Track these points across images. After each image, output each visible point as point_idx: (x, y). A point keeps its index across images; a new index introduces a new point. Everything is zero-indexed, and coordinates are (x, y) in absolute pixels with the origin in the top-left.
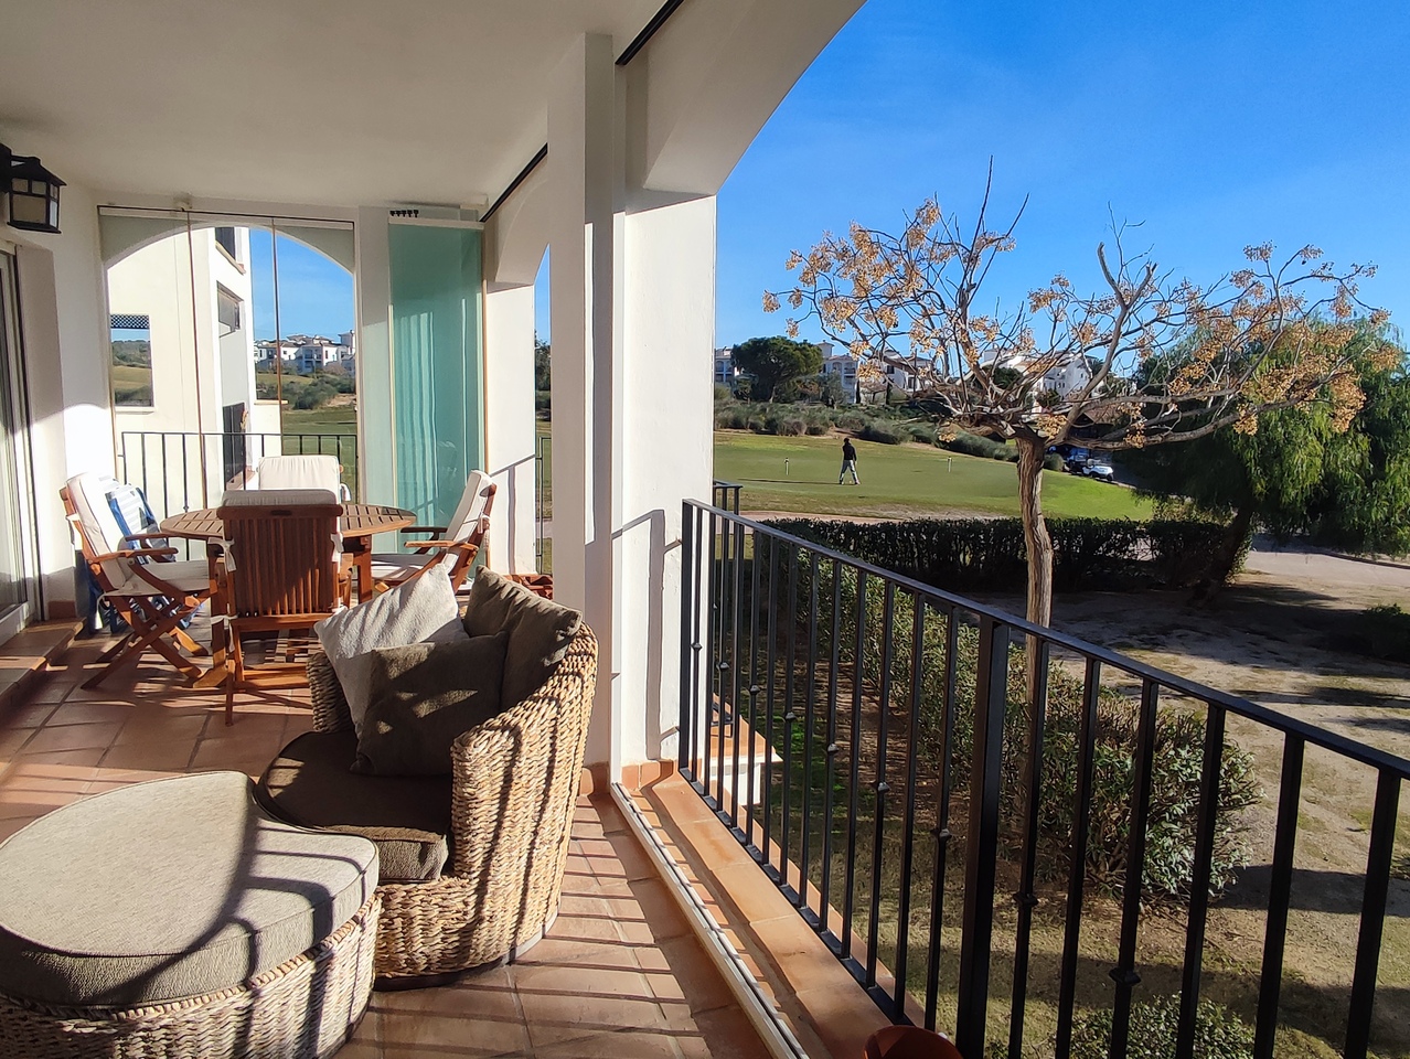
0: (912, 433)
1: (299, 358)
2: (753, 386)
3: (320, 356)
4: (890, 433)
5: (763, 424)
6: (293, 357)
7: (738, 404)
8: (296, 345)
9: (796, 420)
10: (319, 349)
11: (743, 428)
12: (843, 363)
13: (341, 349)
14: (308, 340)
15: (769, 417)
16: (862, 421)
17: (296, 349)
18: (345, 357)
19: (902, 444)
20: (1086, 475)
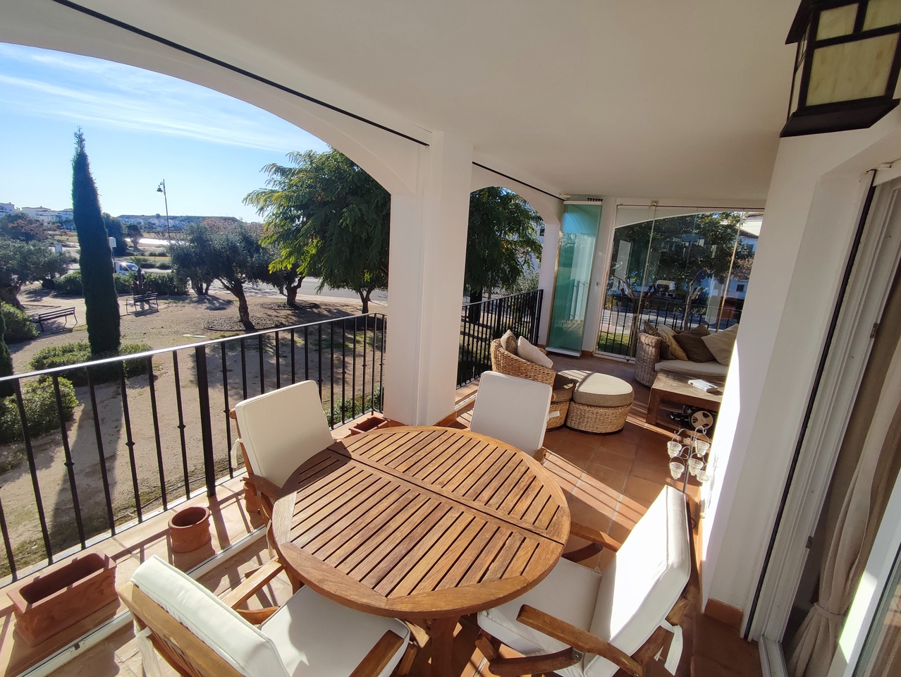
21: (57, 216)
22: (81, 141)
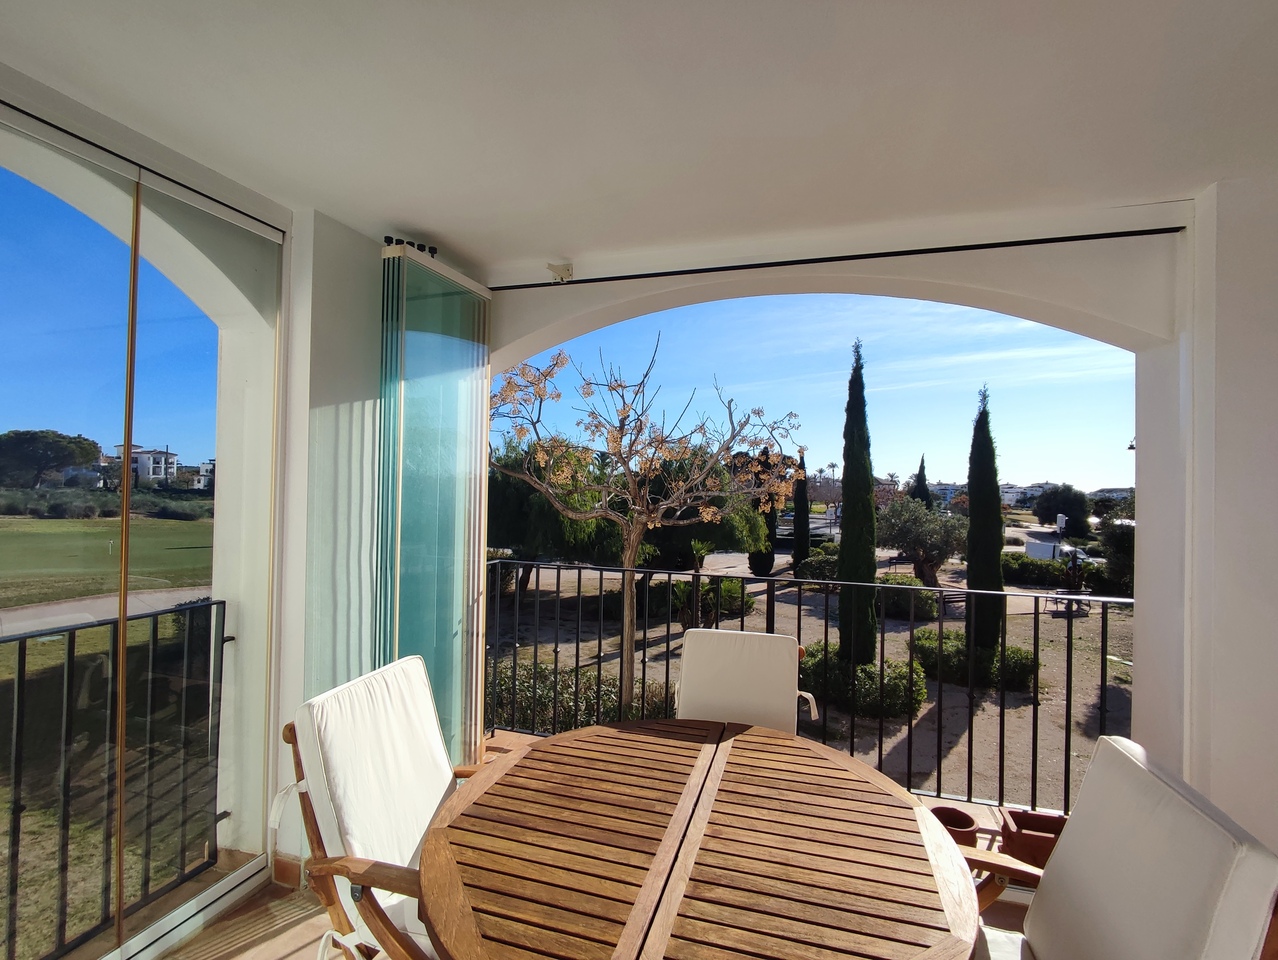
5: (46, 510)
7: (5, 492)
9: (86, 505)
11: (21, 514)
15: (51, 502)
21: (1022, 493)
22: (984, 397)
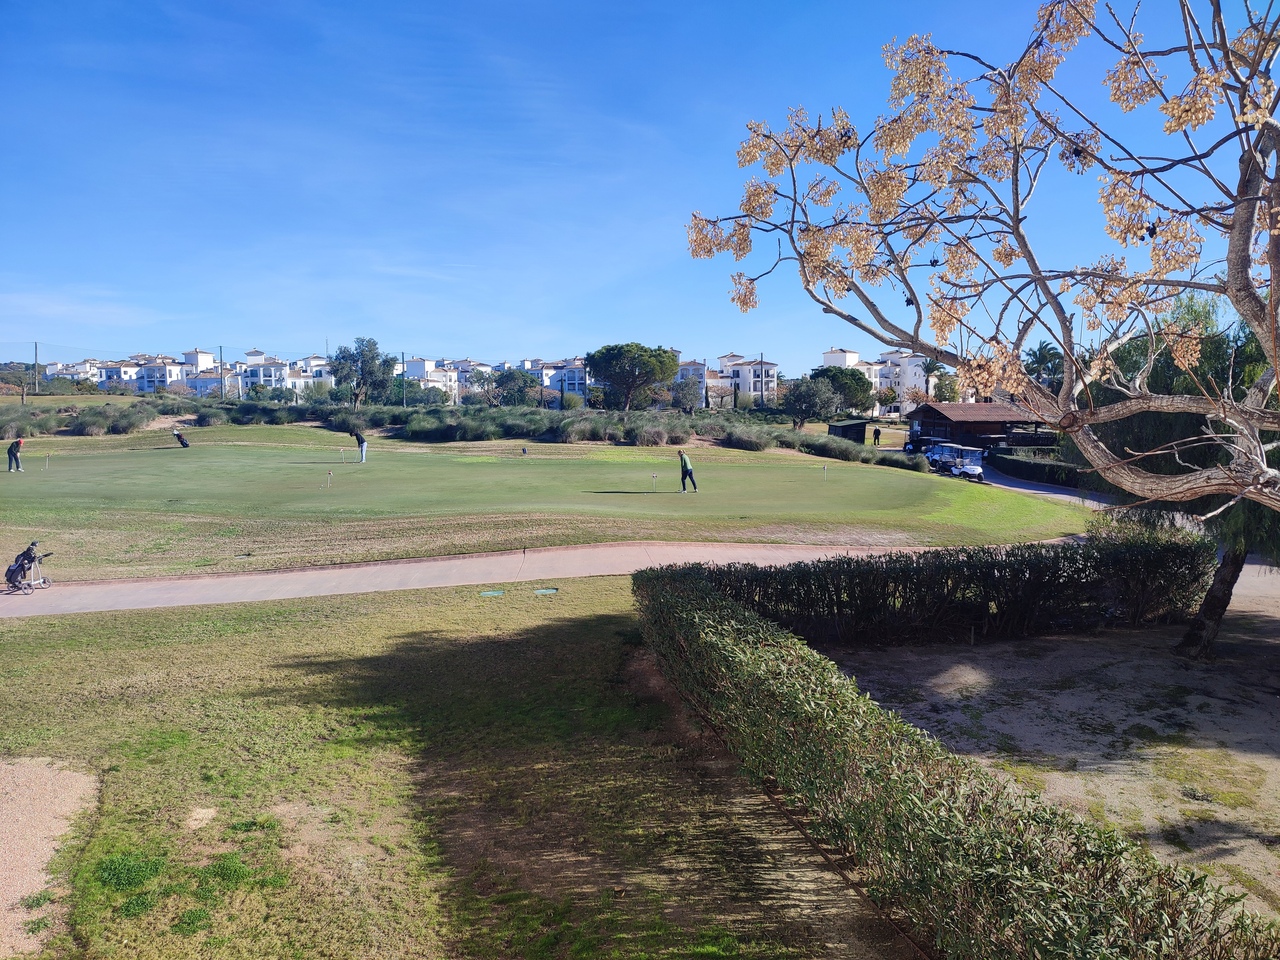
0: (776, 438)
1: (140, 378)
2: (605, 394)
3: (163, 375)
4: (754, 439)
5: (622, 434)
6: (134, 377)
7: (593, 414)
8: (138, 365)
9: (657, 429)
10: (162, 369)
11: (601, 439)
12: (691, 368)
13: (186, 368)
14: (150, 360)
15: (628, 426)
16: (723, 428)
17: (137, 369)
18: (190, 376)
19: (767, 450)
20: (955, 476)
